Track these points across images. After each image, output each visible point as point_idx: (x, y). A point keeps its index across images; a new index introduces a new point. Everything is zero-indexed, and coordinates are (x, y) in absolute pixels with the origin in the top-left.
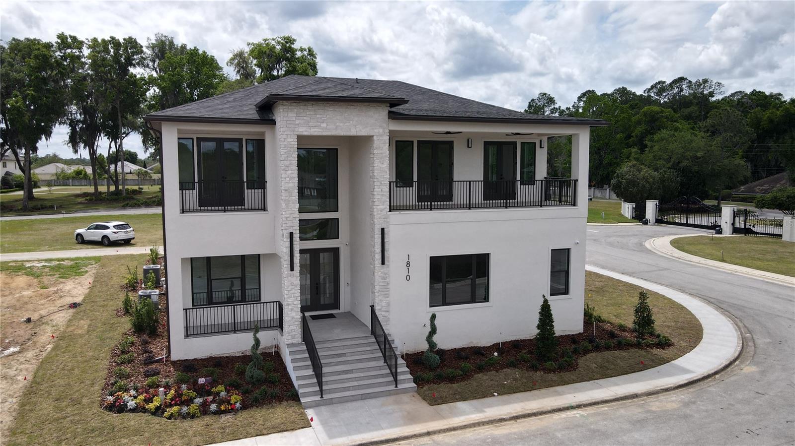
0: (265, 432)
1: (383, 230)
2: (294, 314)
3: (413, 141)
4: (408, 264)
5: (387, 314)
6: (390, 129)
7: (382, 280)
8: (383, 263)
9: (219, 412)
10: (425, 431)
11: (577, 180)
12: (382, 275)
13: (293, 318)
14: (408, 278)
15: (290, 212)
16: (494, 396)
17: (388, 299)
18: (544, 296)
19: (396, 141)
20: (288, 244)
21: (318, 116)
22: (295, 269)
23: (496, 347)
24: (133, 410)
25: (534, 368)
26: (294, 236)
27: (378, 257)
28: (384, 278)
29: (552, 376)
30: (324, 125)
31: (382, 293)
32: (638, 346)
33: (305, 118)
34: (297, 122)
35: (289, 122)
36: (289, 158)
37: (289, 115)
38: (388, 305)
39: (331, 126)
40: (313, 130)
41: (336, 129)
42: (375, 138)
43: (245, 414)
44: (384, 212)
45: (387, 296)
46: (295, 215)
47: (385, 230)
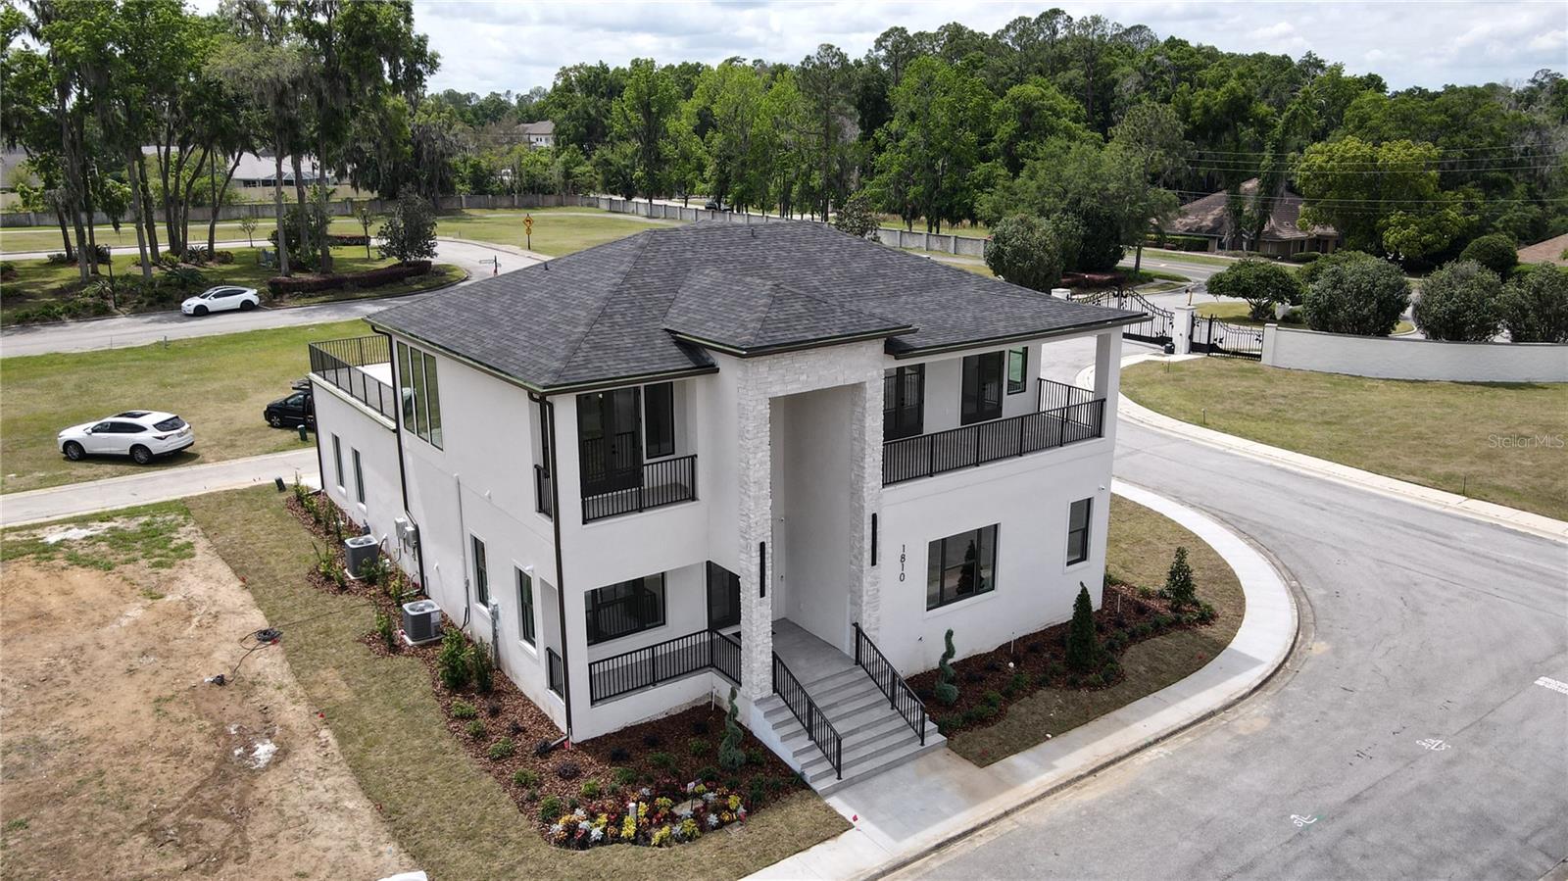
0: (802, 846)
1: (874, 516)
4: (903, 557)
6: (885, 368)
7: (871, 587)
8: (874, 563)
9: (722, 824)
10: (1002, 811)
11: (1105, 400)
12: (872, 580)
13: (763, 662)
14: (902, 577)
15: (760, 513)
16: (1048, 739)
17: (877, 611)
18: (1082, 584)
20: (758, 560)
21: (796, 365)
22: (765, 593)
23: (1004, 649)
24: (602, 842)
25: (1074, 685)
26: (765, 546)
27: (868, 555)
28: (873, 584)
29: (1102, 696)
30: (803, 377)
31: (870, 605)
32: (1177, 624)
33: (780, 371)
34: (770, 379)
36: (759, 435)
37: (759, 370)
38: (878, 619)
39: (813, 377)
40: (789, 387)
41: (819, 380)
42: (867, 385)
43: (755, 821)
44: (876, 491)
45: (876, 608)
46: (766, 517)
47: (877, 515)
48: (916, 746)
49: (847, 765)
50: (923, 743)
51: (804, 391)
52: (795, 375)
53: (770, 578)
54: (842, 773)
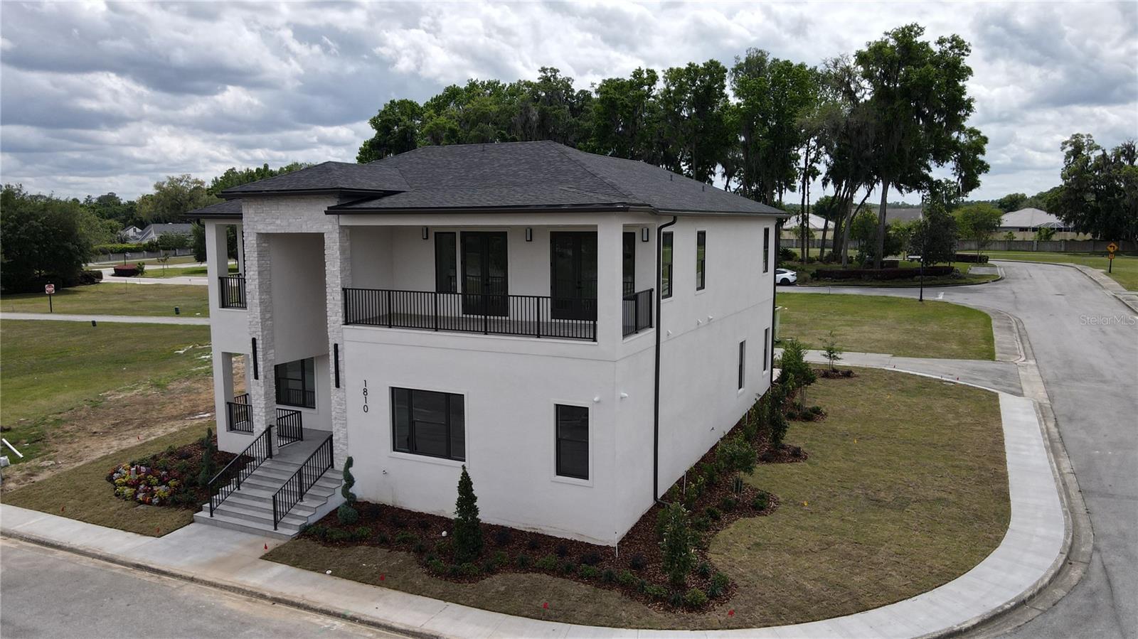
1: (336, 346)
2: (260, 426)
3: (455, 233)
4: (365, 391)
5: (344, 448)
6: (341, 224)
7: (338, 405)
8: (338, 385)
9: (143, 501)
12: (338, 399)
14: (366, 408)
15: (253, 316)
16: (326, 574)
17: (345, 429)
19: (436, 233)
20: (251, 350)
21: (273, 212)
22: (259, 377)
26: (257, 342)
27: (332, 377)
28: (340, 404)
30: (278, 222)
31: (340, 421)
33: (262, 214)
34: (256, 220)
35: (249, 220)
36: (251, 259)
37: (250, 212)
38: (346, 437)
39: (285, 223)
40: (269, 228)
41: (289, 225)
42: (326, 236)
44: (337, 325)
45: (345, 425)
46: (257, 320)
47: (339, 346)
49: (223, 513)
50: (276, 529)
51: (279, 232)
52: (272, 218)
53: (262, 367)
54: (214, 515)
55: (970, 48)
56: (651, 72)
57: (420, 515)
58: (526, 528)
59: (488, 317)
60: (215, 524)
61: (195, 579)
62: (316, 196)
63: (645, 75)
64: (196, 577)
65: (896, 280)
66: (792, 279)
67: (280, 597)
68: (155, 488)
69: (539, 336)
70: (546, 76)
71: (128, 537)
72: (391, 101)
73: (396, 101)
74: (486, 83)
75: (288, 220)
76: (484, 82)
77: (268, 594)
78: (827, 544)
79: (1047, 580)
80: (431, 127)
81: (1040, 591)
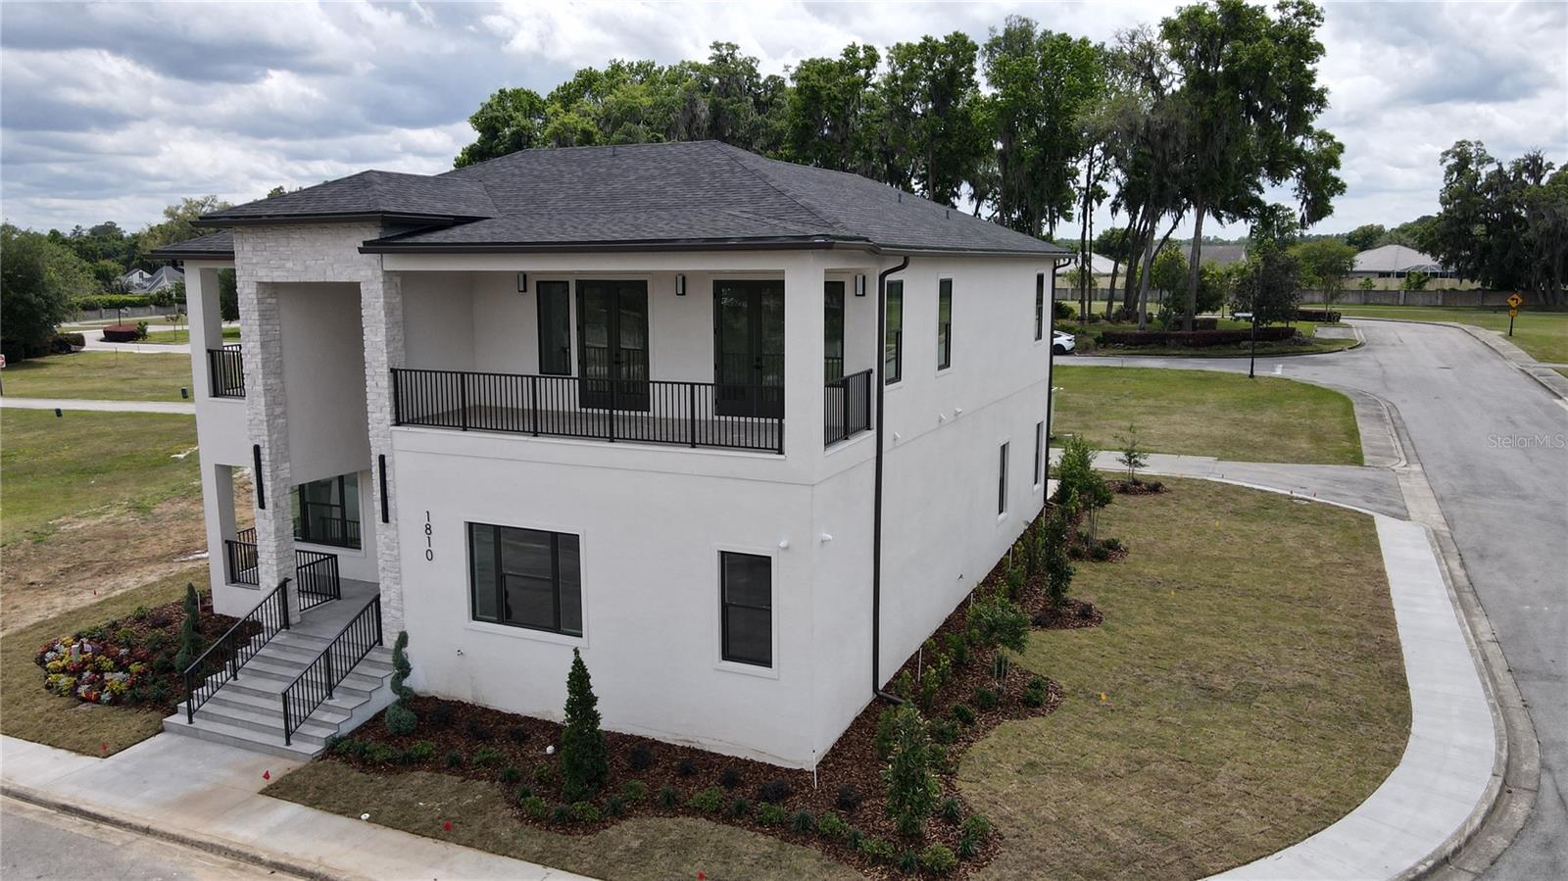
1: (382, 458)
2: (269, 581)
3: (567, 282)
4: (428, 528)
5: (399, 614)
6: (385, 269)
7: (387, 549)
8: (386, 519)
12: (386, 540)
14: (430, 555)
15: (255, 411)
17: (399, 587)
19: (538, 283)
20: (253, 464)
21: (281, 249)
22: (267, 506)
25: (519, 799)
26: (262, 451)
27: (377, 507)
28: (390, 548)
30: (289, 265)
31: (390, 575)
33: (264, 253)
34: (254, 261)
35: (244, 261)
36: (249, 322)
37: (245, 249)
38: (401, 598)
39: (299, 267)
40: (276, 274)
42: (362, 287)
44: (383, 426)
45: (398, 581)
46: (261, 418)
47: (386, 459)
48: (280, 742)
49: (208, 716)
50: (288, 743)
51: (290, 280)
52: (280, 259)
53: (270, 489)
54: (194, 719)
55: (1322, 15)
56: (869, 49)
57: (514, 718)
58: (676, 740)
59: (615, 412)
60: (195, 734)
61: (153, 830)
62: (345, 225)
63: (862, 55)
64: (153, 827)
65: (1214, 347)
66: (1068, 346)
67: (283, 861)
68: (107, 676)
69: (693, 445)
70: (721, 56)
71: (56, 758)
72: (500, 91)
73: (508, 90)
74: (635, 65)
75: (305, 261)
76: (632, 64)
77: (265, 857)
78: (1139, 763)
79: (1477, 821)
80: (556, 128)
81: (1469, 840)
